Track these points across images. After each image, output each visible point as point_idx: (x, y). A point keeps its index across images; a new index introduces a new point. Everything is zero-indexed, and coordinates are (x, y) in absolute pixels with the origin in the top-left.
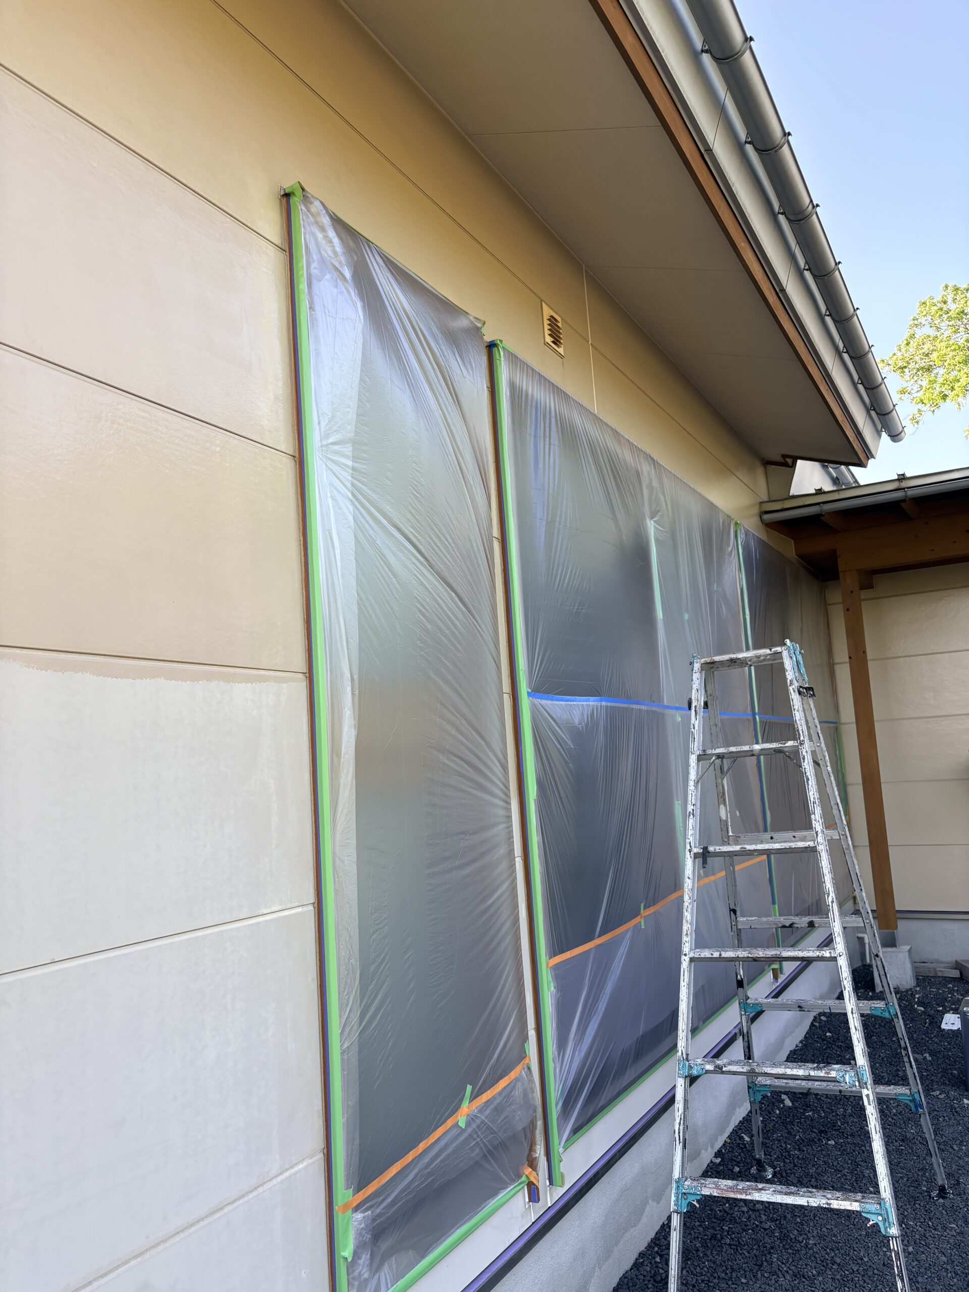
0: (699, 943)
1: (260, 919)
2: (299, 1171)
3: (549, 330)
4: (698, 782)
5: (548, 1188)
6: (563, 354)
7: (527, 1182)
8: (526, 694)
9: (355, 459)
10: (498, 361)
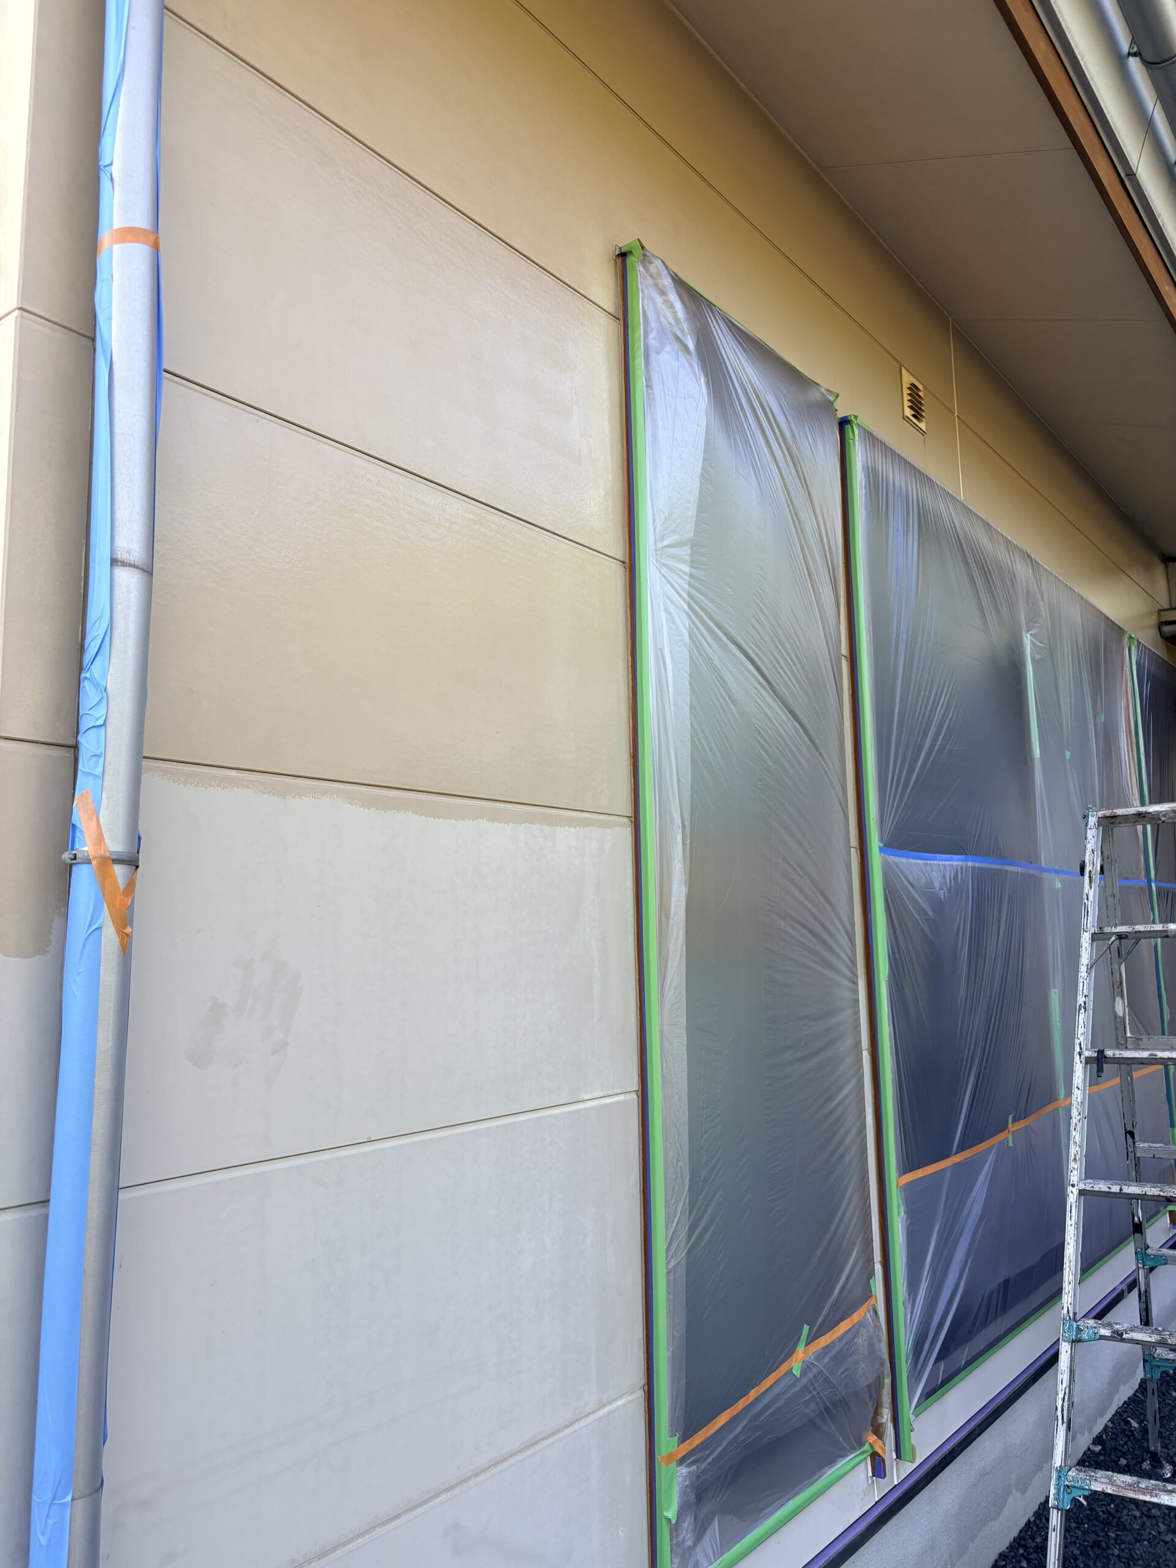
0: (1090, 1173)
1: (581, 1106)
2: (617, 1409)
3: (909, 401)
4: (1092, 967)
5: (895, 1462)
6: (925, 430)
7: (871, 1452)
8: (878, 849)
9: (693, 564)
10: (851, 441)
